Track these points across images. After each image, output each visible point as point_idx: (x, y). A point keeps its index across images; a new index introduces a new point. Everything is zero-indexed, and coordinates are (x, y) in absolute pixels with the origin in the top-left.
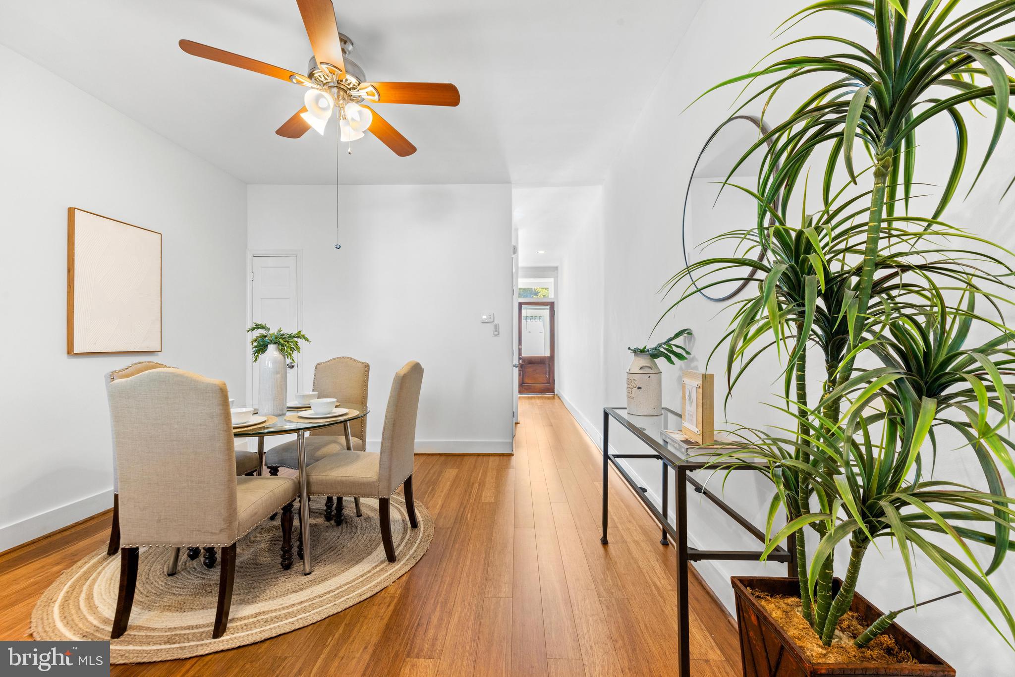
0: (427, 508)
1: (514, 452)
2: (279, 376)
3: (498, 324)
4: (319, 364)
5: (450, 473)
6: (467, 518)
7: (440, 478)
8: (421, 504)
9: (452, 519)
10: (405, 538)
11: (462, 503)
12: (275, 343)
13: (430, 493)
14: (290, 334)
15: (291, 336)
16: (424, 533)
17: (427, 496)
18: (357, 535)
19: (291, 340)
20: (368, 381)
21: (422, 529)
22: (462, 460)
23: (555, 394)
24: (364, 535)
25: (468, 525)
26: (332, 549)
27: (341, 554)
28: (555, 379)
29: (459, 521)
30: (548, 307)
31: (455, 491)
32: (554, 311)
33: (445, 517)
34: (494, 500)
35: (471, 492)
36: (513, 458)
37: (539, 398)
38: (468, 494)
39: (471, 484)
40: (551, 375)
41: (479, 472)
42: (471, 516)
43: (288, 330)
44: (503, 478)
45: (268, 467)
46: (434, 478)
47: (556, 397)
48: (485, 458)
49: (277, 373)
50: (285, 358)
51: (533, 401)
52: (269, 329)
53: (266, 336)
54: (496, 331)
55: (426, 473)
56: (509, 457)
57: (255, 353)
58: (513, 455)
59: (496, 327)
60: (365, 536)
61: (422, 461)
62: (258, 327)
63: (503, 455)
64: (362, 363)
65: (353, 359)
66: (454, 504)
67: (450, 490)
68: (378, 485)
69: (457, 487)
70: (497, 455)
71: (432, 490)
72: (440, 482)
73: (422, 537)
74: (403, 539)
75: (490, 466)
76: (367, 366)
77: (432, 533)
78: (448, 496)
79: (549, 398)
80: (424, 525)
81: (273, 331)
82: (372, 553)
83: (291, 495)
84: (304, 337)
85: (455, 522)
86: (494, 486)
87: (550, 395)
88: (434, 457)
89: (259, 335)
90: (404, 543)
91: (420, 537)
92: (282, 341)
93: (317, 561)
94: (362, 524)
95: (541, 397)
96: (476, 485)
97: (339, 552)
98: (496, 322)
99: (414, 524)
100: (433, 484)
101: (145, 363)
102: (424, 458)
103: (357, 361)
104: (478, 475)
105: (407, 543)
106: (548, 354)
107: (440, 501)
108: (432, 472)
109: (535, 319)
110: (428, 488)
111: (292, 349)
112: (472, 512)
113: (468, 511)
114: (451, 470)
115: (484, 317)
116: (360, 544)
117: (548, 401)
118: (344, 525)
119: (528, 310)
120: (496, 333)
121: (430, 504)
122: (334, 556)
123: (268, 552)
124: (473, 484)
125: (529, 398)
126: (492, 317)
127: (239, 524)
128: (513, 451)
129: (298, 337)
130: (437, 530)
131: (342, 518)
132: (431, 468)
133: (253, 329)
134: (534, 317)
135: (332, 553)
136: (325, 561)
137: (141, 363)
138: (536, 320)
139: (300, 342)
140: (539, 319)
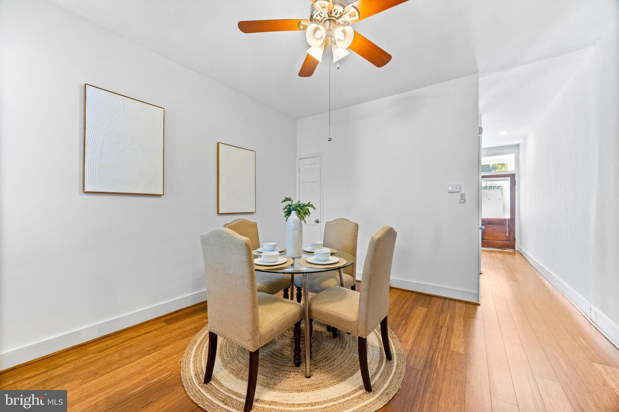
0: (401, 342)
1: (480, 302)
2: (297, 231)
3: (465, 194)
4: (327, 222)
5: (420, 311)
6: (437, 364)
7: (412, 313)
8: (395, 336)
9: (422, 361)
10: (380, 367)
11: (431, 346)
12: (295, 210)
13: (403, 326)
14: (304, 204)
15: (305, 206)
16: (397, 368)
17: (400, 329)
18: (345, 351)
19: (305, 208)
20: (357, 236)
21: (395, 363)
22: (431, 300)
23: (516, 249)
24: (350, 352)
25: (438, 374)
26: (327, 359)
27: (332, 366)
28: (516, 237)
29: (429, 365)
30: (509, 178)
31: (425, 330)
32: (515, 181)
33: (416, 356)
34: (464, 351)
35: (439, 336)
36: (479, 307)
37: (499, 252)
38: (437, 337)
39: (439, 327)
40: (512, 234)
41: (447, 316)
42: (441, 363)
43: (303, 201)
44: (471, 328)
45: (296, 287)
46: (407, 312)
47: (516, 253)
48: (452, 302)
49: (296, 230)
50: (301, 220)
51: (493, 254)
52: (292, 201)
53: (291, 206)
54: (462, 199)
55: (400, 306)
56: (475, 306)
57: (286, 216)
58: (479, 305)
59: (462, 195)
60: (351, 355)
61: (397, 295)
62: (287, 199)
63: (469, 303)
64: (353, 223)
65: (348, 220)
66: (424, 344)
67: (420, 328)
68: (357, 325)
69: (426, 327)
70: (463, 302)
71: (405, 324)
72: (412, 317)
73: (395, 373)
74: (379, 368)
75: (456, 312)
76: (357, 226)
77: (404, 371)
78: (418, 334)
79: (509, 253)
80: (398, 360)
81: (295, 202)
82: (354, 374)
83: (298, 317)
84: (312, 206)
85: (425, 366)
86: (462, 335)
87: (511, 251)
88: (408, 293)
89: (287, 205)
90: (379, 373)
91: (393, 372)
92: (299, 209)
93: (316, 367)
94: (350, 342)
95: (501, 252)
96: (444, 330)
97: (331, 364)
98: (462, 192)
99: (389, 357)
100: (406, 317)
101: (240, 220)
102: (399, 292)
103: (349, 221)
104: (446, 319)
105: (382, 374)
106: (508, 216)
107: (412, 337)
108: (405, 306)
109: (493, 189)
110: (402, 321)
111: (305, 214)
112: (442, 359)
113: (438, 356)
114: (421, 308)
115: (450, 188)
116: (346, 361)
117: (509, 256)
118: (338, 339)
119: (487, 182)
120: (462, 201)
121: (403, 338)
122: (328, 366)
123: (290, 346)
124: (441, 327)
125: (489, 251)
126: (458, 188)
127: (260, 337)
128: (479, 300)
129: (309, 206)
130: (409, 369)
131: (337, 333)
132: (405, 303)
133: (284, 201)
134: (492, 187)
135: (327, 363)
136: (321, 369)
137: (238, 220)
138: (495, 190)
139: (310, 209)
140: (498, 188)
